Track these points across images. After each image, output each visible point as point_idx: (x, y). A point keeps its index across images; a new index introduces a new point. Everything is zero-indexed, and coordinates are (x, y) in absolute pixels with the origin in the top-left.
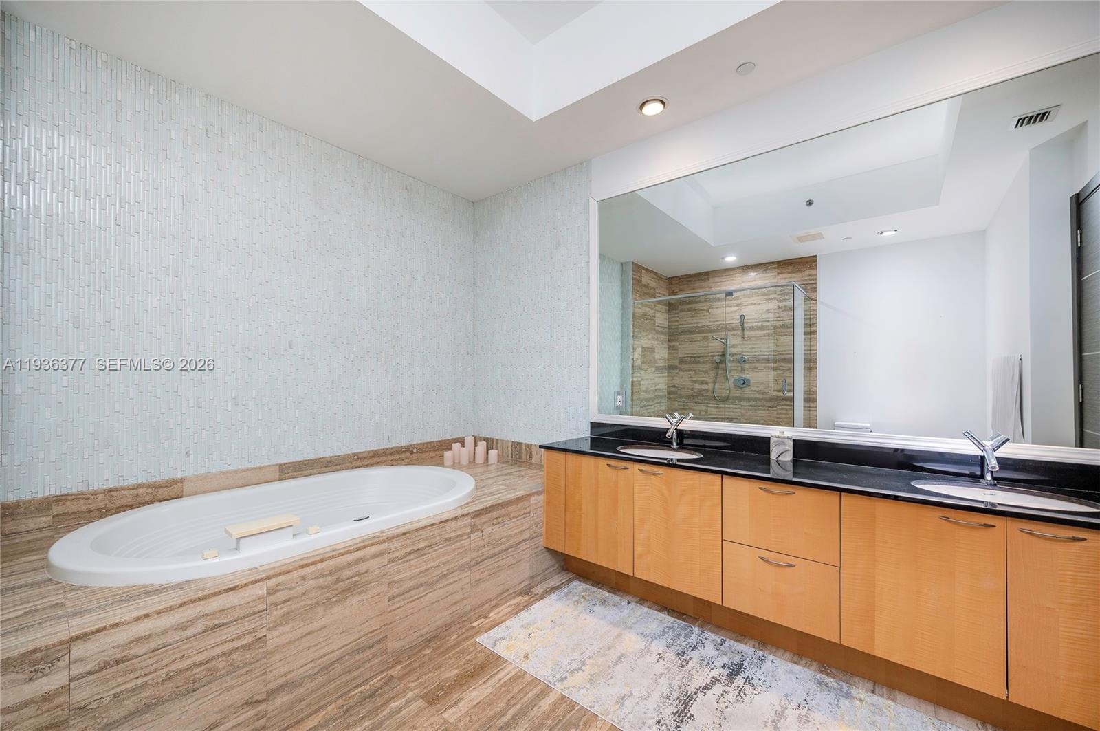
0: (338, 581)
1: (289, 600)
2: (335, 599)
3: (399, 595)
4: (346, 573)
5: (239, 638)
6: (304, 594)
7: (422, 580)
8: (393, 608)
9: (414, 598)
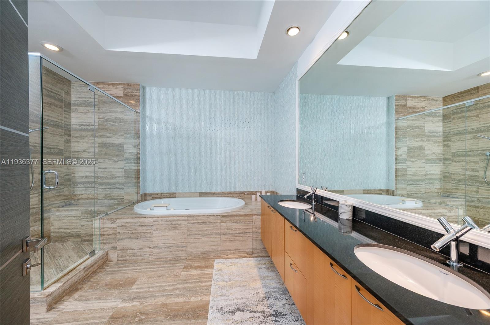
0: (171, 224)
1: (158, 225)
2: (171, 229)
3: (191, 235)
4: (174, 223)
5: (146, 230)
6: (162, 225)
7: (200, 233)
8: (189, 238)
9: (197, 238)
